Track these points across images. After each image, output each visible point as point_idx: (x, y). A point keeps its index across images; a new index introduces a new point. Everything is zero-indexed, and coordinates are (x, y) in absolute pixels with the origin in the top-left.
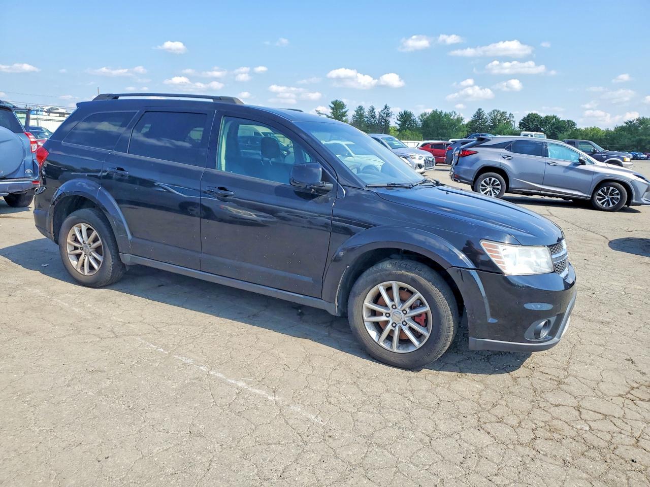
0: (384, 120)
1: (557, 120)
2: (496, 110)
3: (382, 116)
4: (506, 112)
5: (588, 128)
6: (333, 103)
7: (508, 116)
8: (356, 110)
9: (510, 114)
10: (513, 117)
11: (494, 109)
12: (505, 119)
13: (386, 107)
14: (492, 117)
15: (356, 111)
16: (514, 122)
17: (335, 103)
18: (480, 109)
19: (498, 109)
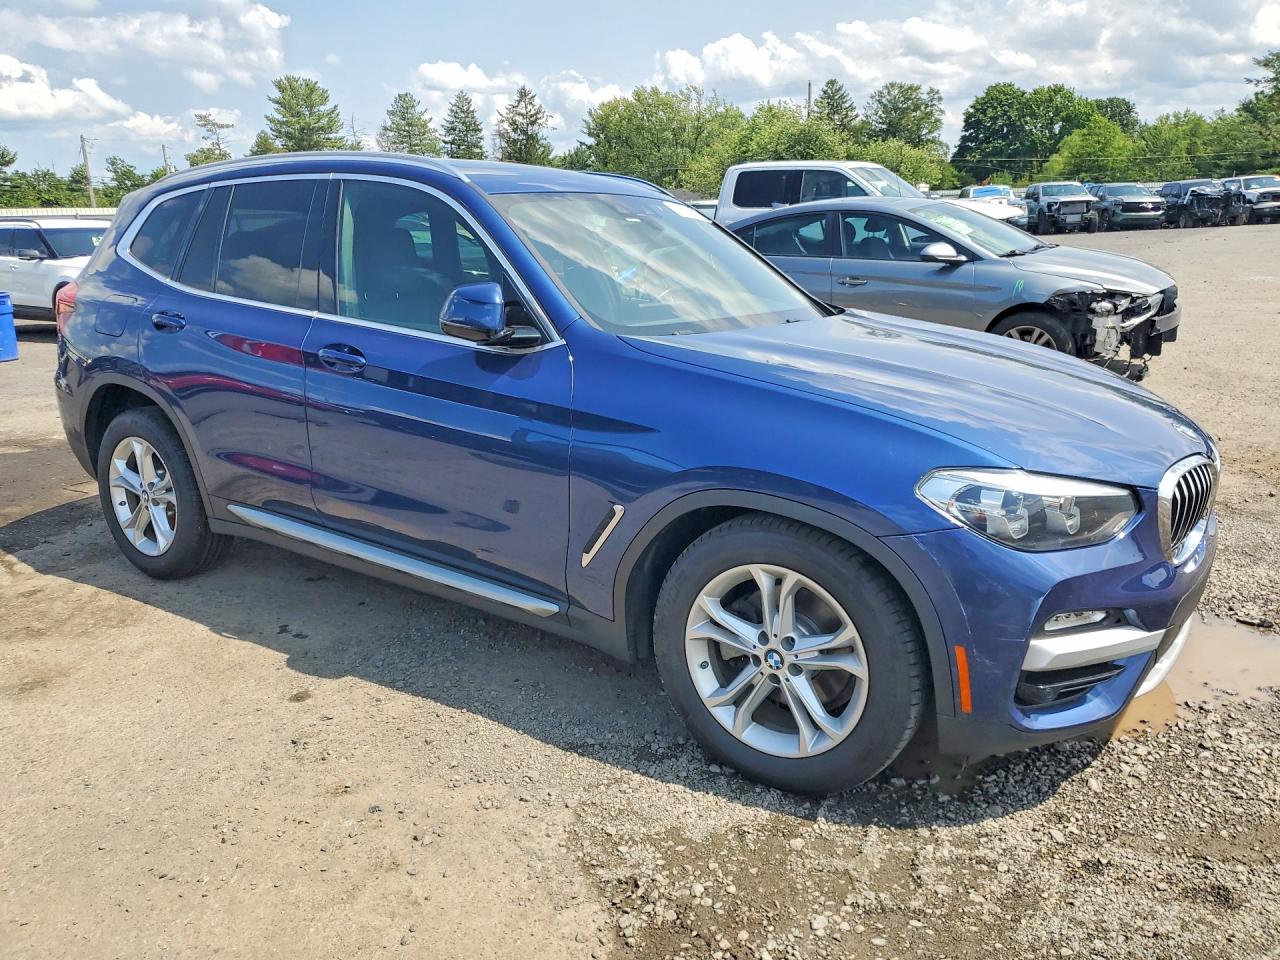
0: (525, 132)
1: (1069, 97)
2: (893, 85)
3: (513, 123)
4: (918, 88)
5: (1168, 117)
6: (279, 86)
7: (925, 97)
8: (391, 109)
9: (932, 90)
10: (940, 99)
11: (888, 81)
12: (917, 108)
13: (523, 94)
14: (885, 106)
15: (391, 113)
16: (942, 112)
17: (286, 86)
18: (832, 82)
19: (898, 82)
